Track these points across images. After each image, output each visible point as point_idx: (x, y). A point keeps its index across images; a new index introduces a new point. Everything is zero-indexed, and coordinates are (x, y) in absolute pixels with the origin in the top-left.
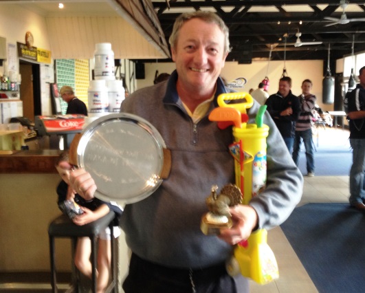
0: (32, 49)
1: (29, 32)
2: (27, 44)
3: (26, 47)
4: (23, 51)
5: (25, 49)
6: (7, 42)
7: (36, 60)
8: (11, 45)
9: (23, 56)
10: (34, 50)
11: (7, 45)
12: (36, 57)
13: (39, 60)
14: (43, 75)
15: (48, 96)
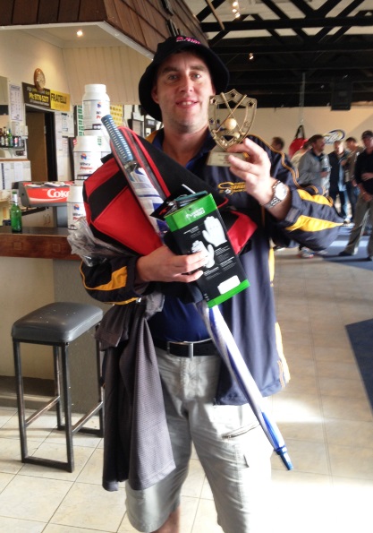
0: (43, 92)
1: (39, 70)
2: (36, 86)
3: (35, 90)
4: (31, 95)
5: (34, 93)
6: (9, 83)
7: (49, 107)
8: (14, 87)
9: (31, 101)
10: (47, 93)
11: (9, 87)
12: (49, 102)
13: (52, 107)
14: (58, 127)
15: (67, 155)
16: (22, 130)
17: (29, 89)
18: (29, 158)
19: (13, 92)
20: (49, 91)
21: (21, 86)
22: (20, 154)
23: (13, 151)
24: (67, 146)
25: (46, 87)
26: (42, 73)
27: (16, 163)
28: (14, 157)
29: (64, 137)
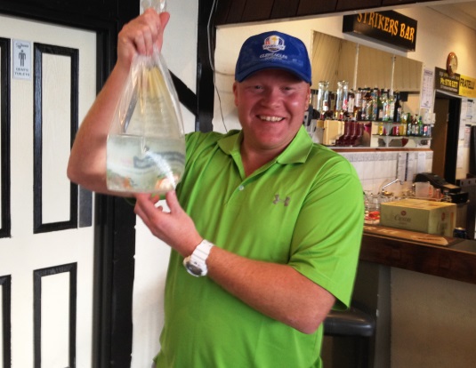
0: (453, 77)
1: (453, 54)
2: (448, 71)
3: (446, 75)
4: (442, 80)
5: (445, 78)
6: (423, 68)
7: (457, 93)
8: (427, 73)
9: (442, 87)
10: (457, 78)
11: (423, 72)
12: (458, 88)
13: (460, 93)
14: (463, 115)
15: (467, 144)
16: (430, 118)
17: (441, 74)
18: (432, 148)
19: (426, 77)
20: (459, 75)
21: (433, 70)
22: (424, 143)
23: (419, 139)
24: (468, 135)
25: (457, 72)
26: (456, 57)
27: (420, 153)
28: (419, 147)
29: (467, 125)
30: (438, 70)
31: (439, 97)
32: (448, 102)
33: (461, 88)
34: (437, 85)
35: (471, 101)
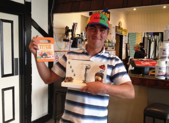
0: (121, 29)
1: (120, 22)
2: (119, 27)
3: (119, 28)
4: (117, 30)
5: (118, 29)
6: (112, 26)
7: (122, 33)
8: (113, 27)
9: (117, 32)
10: (122, 29)
12: (122, 32)
13: (123, 34)
14: (124, 40)
15: (125, 49)
16: (114, 41)
18: (115, 50)
19: (113, 29)
20: (122, 28)
21: (115, 27)
22: (113, 49)
23: (112, 47)
24: (125, 46)
25: (122, 27)
26: (121, 23)
27: (112, 51)
28: (112, 50)
29: (125, 43)
30: (116, 27)
31: (117, 35)
32: (119, 36)
33: (123, 32)
34: (116, 31)
35: (126, 36)
